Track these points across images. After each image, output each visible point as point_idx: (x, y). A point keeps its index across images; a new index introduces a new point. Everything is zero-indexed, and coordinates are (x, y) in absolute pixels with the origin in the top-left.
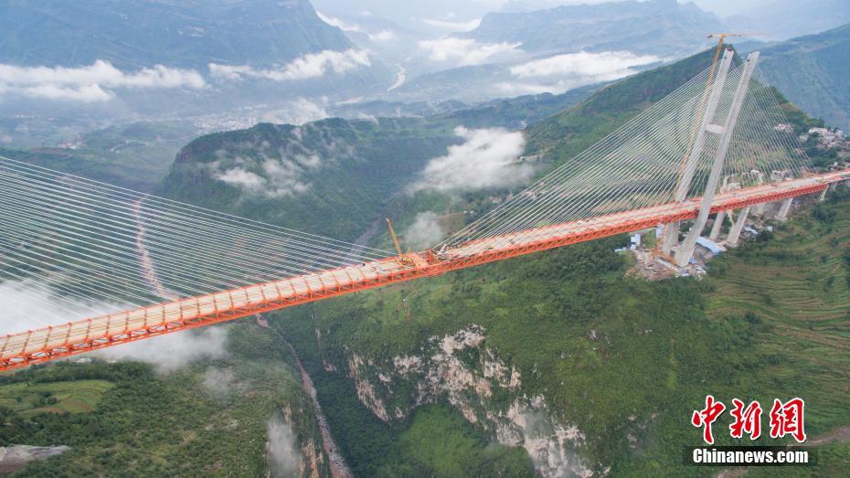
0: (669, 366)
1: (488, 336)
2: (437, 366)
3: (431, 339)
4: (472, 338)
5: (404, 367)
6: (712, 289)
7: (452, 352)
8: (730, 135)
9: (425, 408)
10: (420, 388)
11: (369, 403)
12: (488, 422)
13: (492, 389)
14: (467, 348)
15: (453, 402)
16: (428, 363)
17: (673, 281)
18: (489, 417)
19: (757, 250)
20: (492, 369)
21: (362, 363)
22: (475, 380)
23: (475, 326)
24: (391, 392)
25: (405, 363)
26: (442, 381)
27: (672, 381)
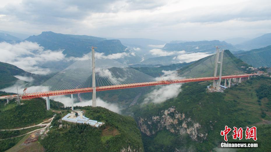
0: (218, 110)
1: (176, 109)
2: (163, 119)
3: (162, 112)
4: (172, 110)
5: (155, 119)
6: (225, 95)
7: (167, 114)
8: (222, 63)
9: (160, 131)
10: (159, 125)
11: (145, 131)
12: (177, 130)
13: (178, 121)
14: (171, 113)
15: (168, 129)
16: (161, 118)
17: (216, 93)
18: (177, 129)
19: (235, 88)
20: (178, 116)
21: (143, 120)
22: (173, 121)
23: (173, 106)
24: (151, 127)
25: (155, 118)
26: (165, 123)
27: (219, 114)
